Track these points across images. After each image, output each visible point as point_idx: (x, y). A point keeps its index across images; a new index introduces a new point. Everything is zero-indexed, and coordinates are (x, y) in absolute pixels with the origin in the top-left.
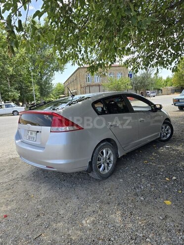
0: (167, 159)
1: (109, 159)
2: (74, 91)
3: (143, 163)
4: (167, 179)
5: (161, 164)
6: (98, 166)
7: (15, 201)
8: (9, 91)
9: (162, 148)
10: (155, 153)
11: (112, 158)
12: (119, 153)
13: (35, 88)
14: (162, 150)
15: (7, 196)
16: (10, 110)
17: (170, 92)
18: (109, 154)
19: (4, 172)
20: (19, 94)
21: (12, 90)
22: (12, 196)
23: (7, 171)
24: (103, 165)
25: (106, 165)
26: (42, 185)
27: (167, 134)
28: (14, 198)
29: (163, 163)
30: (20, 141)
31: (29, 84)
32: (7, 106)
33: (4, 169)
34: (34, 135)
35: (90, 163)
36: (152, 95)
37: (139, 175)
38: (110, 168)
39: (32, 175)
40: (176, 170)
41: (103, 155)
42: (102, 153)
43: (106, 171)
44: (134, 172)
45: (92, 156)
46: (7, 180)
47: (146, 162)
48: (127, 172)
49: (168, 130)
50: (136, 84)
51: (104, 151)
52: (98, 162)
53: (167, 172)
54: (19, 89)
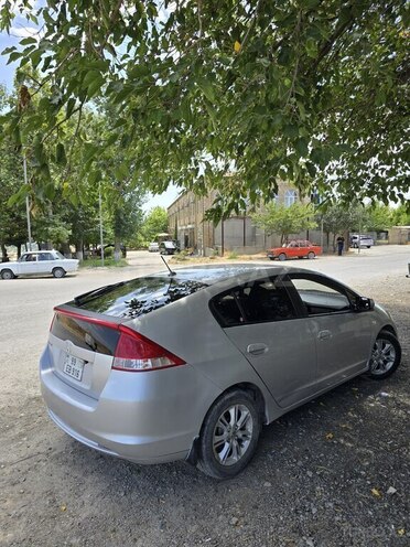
0: (382, 431)
1: (243, 429)
2: (190, 226)
3: (324, 437)
4: (375, 492)
5: (364, 447)
6: (214, 447)
7: (25, 519)
8: (48, 225)
9: (371, 397)
10: (356, 411)
11: (250, 428)
12: (267, 414)
13: (104, 218)
14: (373, 403)
15: (9, 503)
16: (47, 266)
17: (407, 238)
18: (242, 418)
19: (12, 434)
20: (70, 232)
21: (57, 221)
22: (20, 503)
23: (18, 431)
24: (227, 445)
25: (235, 443)
26: (89, 480)
27: (385, 362)
28: (23, 510)
29: (371, 443)
30: (50, 370)
31: (93, 209)
32: (43, 257)
33: (12, 427)
34: (78, 367)
35: (197, 443)
36: (362, 243)
37: (310, 474)
38: (243, 450)
39: (71, 450)
40: (398, 468)
41: (229, 421)
42: (228, 416)
43: (235, 458)
44: (300, 463)
45: (203, 426)
46: (14, 457)
47: (331, 435)
48: (283, 462)
49: (388, 354)
50: (328, 219)
51: (232, 412)
52: (217, 439)
53: (377, 469)
54: (72, 219)
